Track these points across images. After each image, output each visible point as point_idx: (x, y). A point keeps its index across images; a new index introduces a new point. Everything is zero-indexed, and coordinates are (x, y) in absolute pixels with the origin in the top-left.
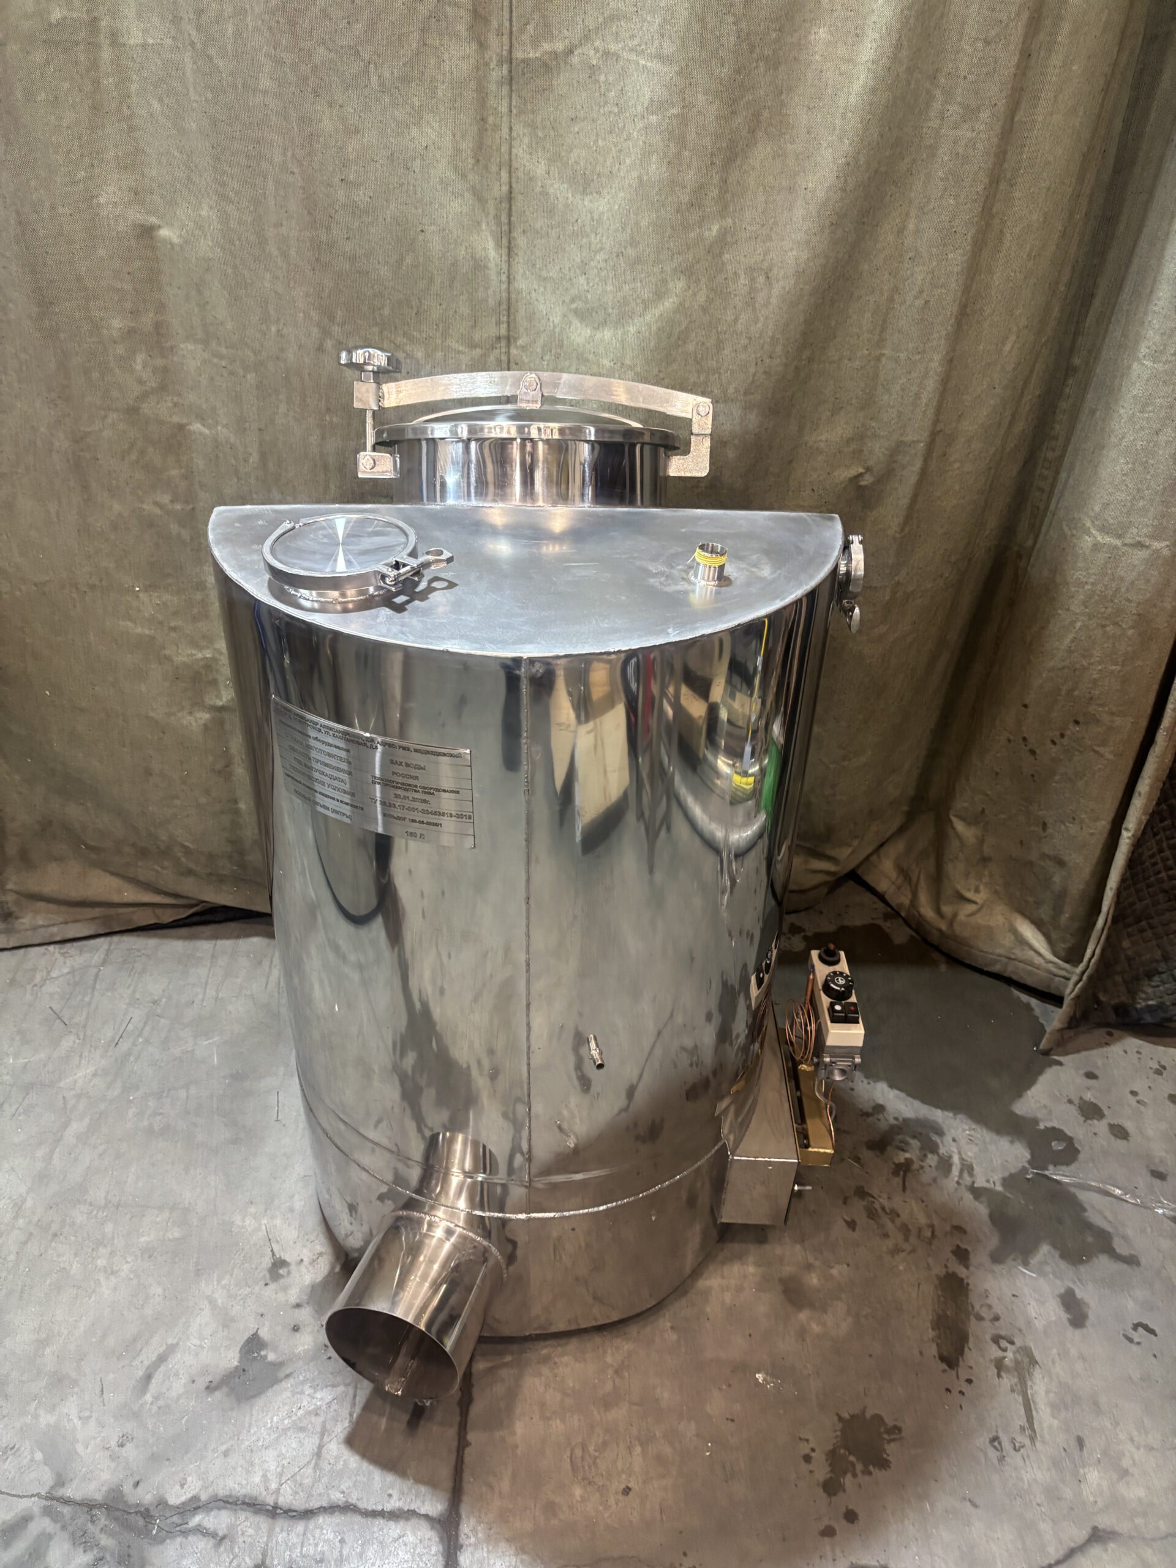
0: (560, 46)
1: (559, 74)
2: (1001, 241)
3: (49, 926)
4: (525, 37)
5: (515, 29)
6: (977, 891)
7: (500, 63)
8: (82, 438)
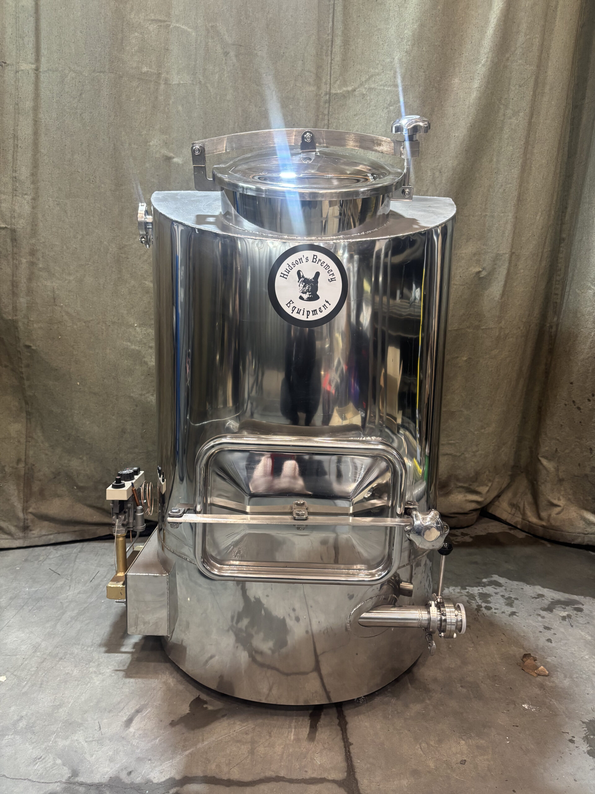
0: (350, 89)
1: (349, 99)
2: (531, 170)
3: (48, 535)
4: (336, 85)
5: (332, 82)
6: (559, 499)
7: (326, 94)
8: (123, 247)
